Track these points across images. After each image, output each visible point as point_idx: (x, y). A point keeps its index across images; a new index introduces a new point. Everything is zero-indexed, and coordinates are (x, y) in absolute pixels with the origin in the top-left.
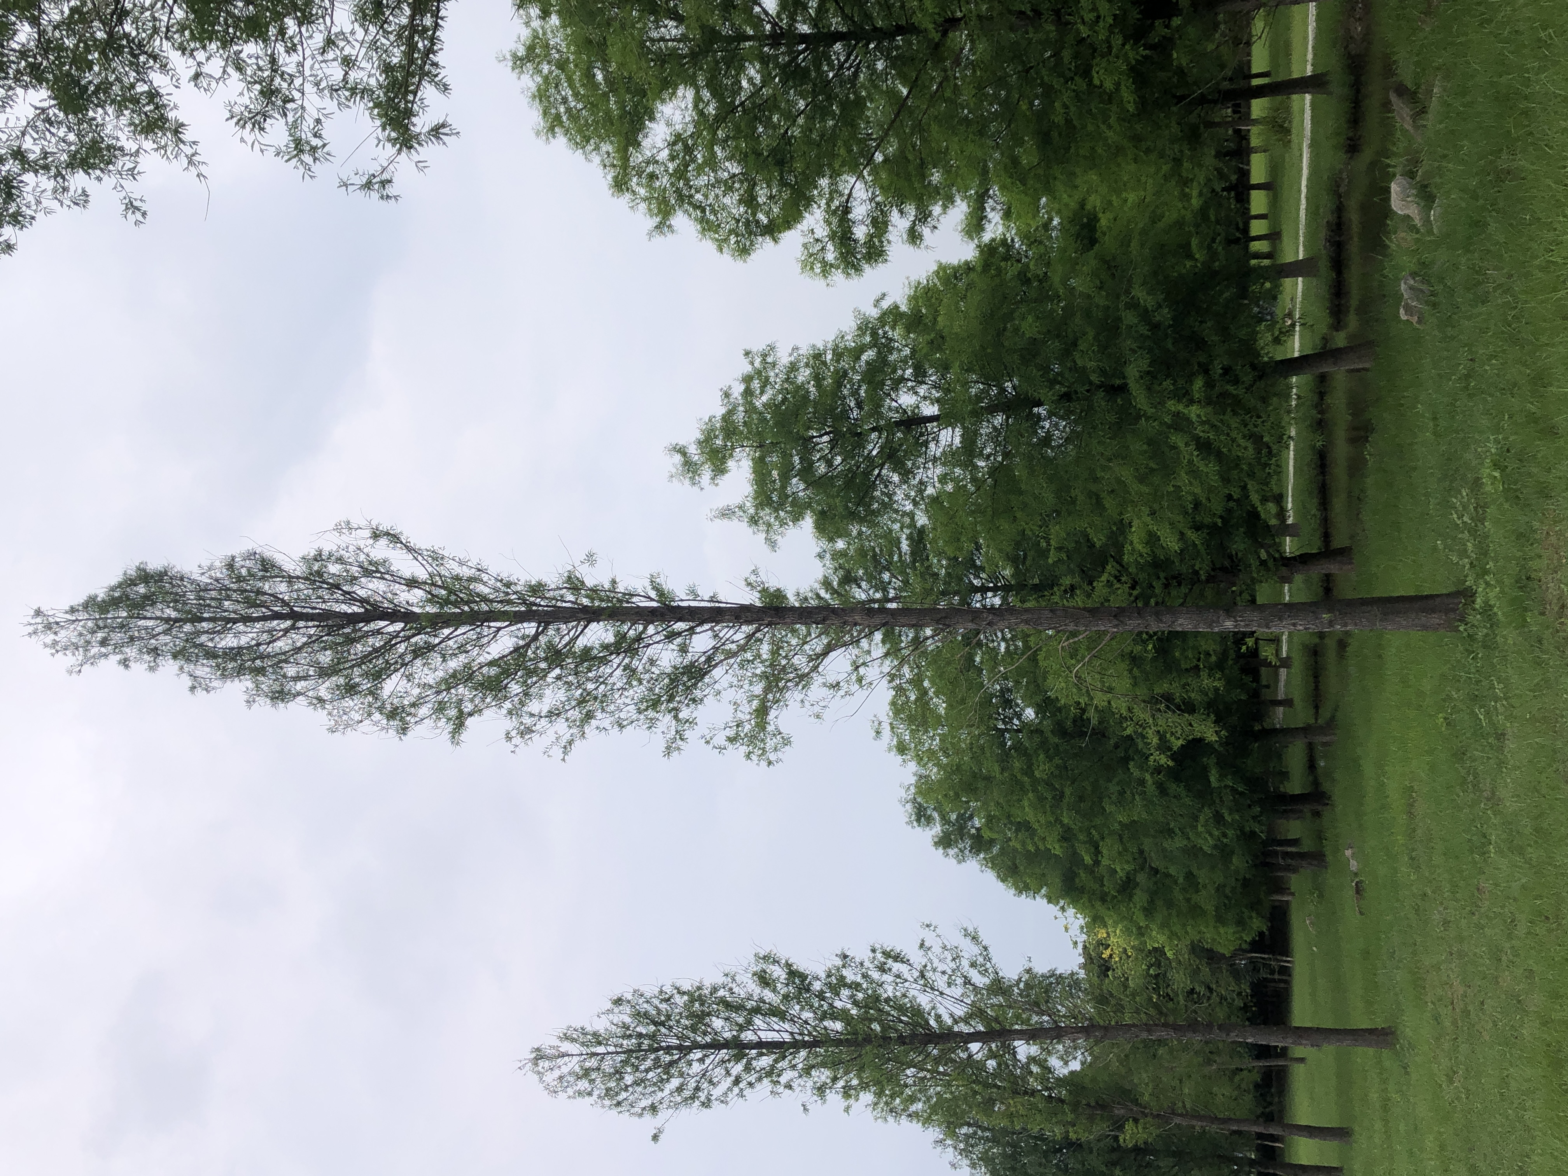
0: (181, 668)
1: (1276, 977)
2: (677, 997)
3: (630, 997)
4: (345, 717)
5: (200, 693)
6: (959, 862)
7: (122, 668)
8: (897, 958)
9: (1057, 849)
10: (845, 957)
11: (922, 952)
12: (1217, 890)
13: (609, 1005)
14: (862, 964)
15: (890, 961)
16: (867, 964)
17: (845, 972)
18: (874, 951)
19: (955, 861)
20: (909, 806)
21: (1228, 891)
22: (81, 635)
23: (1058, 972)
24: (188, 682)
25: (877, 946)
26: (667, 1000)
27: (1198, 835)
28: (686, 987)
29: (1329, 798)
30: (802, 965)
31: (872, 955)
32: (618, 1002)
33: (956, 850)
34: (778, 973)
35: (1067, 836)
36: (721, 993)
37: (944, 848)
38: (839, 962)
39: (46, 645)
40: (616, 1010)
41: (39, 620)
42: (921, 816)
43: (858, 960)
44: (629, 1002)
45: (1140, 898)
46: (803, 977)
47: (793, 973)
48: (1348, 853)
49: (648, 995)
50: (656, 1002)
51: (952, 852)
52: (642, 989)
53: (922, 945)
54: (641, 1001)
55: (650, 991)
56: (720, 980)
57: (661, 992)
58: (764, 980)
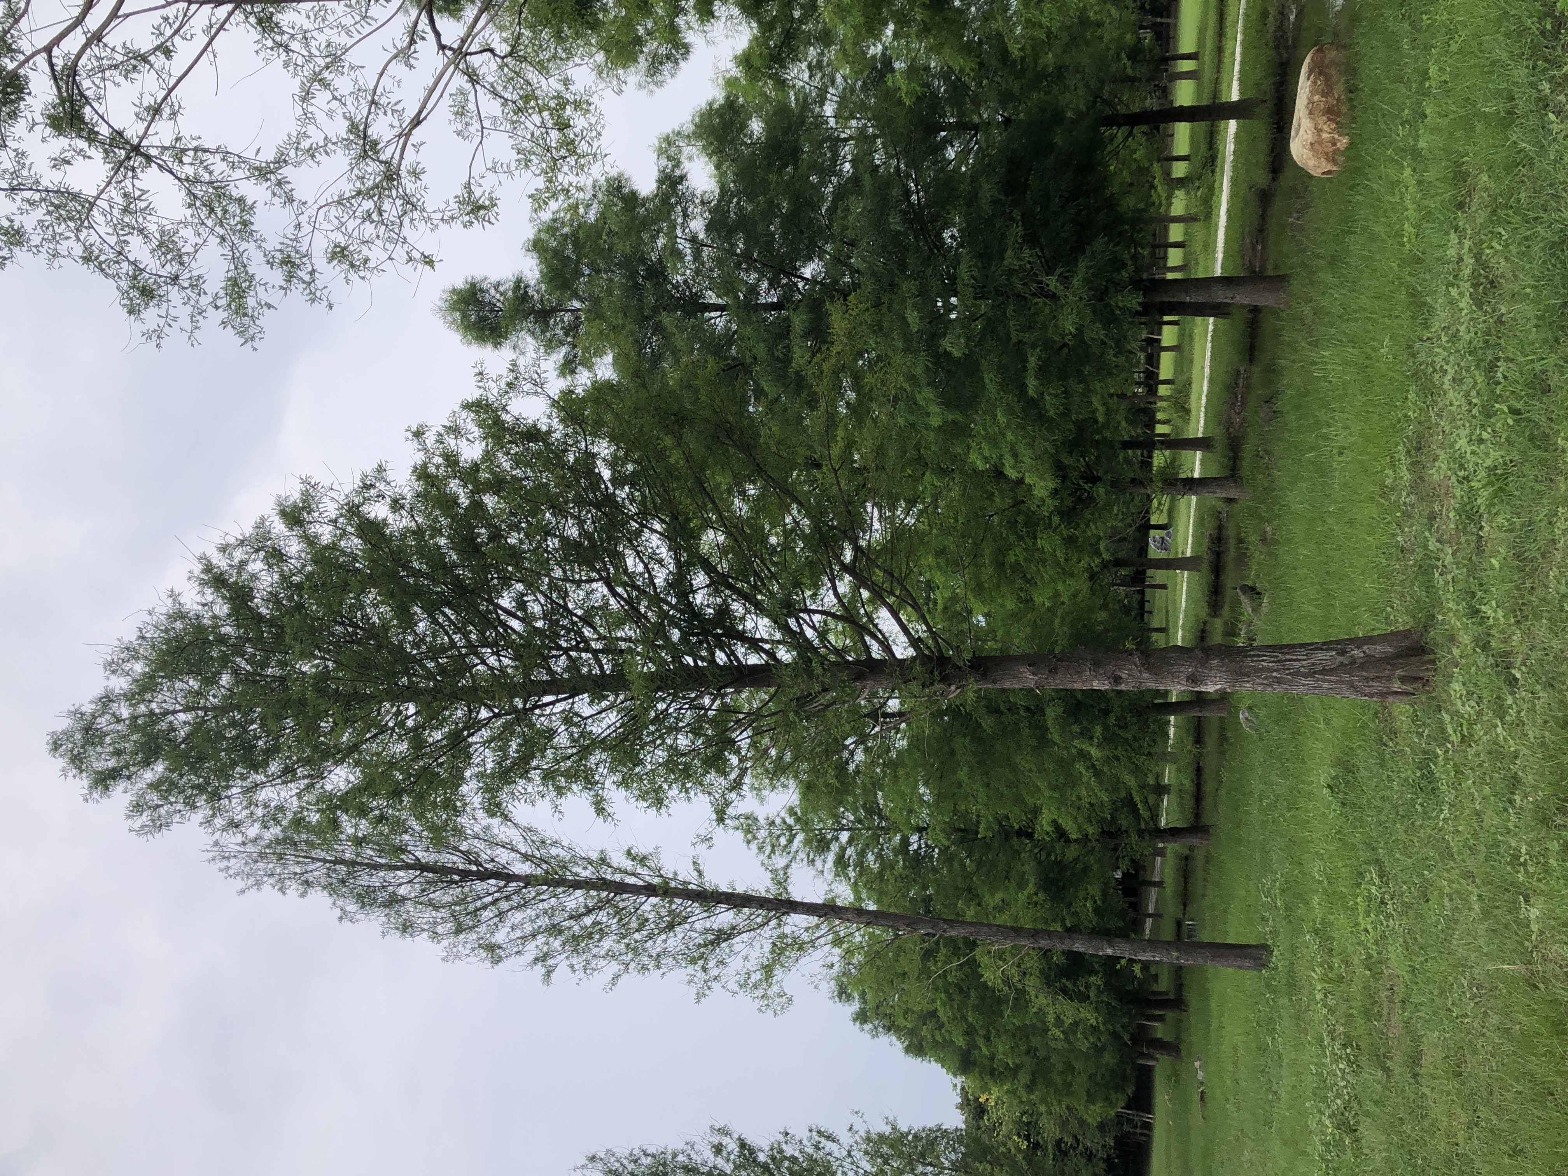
0: (334, 904)
1: (1138, 1131)
2: (643, 1158)
3: (603, 1156)
4: (455, 950)
5: (346, 923)
6: (873, 1036)
7: (280, 893)
8: (830, 1138)
9: (960, 1042)
10: (787, 1134)
11: (850, 1134)
12: (1090, 1077)
13: (584, 1161)
14: (801, 1142)
15: (822, 1139)
16: (805, 1142)
17: (784, 1147)
18: (811, 1131)
19: (869, 1036)
20: (833, 983)
21: (1099, 1077)
22: (246, 863)
23: (944, 1127)
24: (338, 913)
25: (814, 1127)
26: (635, 1161)
27: (1078, 1040)
28: (651, 1150)
29: (1187, 1006)
30: (752, 1140)
31: (809, 1134)
32: (593, 1159)
33: (870, 1026)
34: (732, 1146)
35: (970, 1032)
36: (681, 1158)
37: (861, 1024)
38: (781, 1138)
39: (221, 870)
40: (590, 1166)
41: (216, 849)
42: (843, 993)
43: (797, 1138)
44: (601, 1159)
45: (1024, 1077)
46: (752, 1151)
47: (743, 1145)
48: (1197, 1064)
49: (618, 1155)
50: (625, 1162)
51: (868, 1027)
52: (614, 1150)
53: (851, 1129)
54: (612, 1160)
55: (622, 1152)
56: (680, 1146)
57: (631, 1155)
58: (718, 1149)
